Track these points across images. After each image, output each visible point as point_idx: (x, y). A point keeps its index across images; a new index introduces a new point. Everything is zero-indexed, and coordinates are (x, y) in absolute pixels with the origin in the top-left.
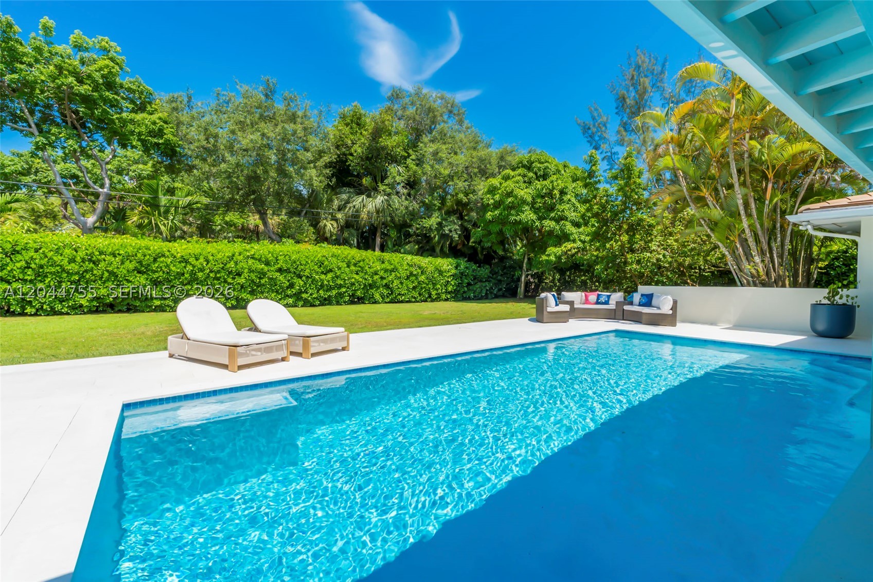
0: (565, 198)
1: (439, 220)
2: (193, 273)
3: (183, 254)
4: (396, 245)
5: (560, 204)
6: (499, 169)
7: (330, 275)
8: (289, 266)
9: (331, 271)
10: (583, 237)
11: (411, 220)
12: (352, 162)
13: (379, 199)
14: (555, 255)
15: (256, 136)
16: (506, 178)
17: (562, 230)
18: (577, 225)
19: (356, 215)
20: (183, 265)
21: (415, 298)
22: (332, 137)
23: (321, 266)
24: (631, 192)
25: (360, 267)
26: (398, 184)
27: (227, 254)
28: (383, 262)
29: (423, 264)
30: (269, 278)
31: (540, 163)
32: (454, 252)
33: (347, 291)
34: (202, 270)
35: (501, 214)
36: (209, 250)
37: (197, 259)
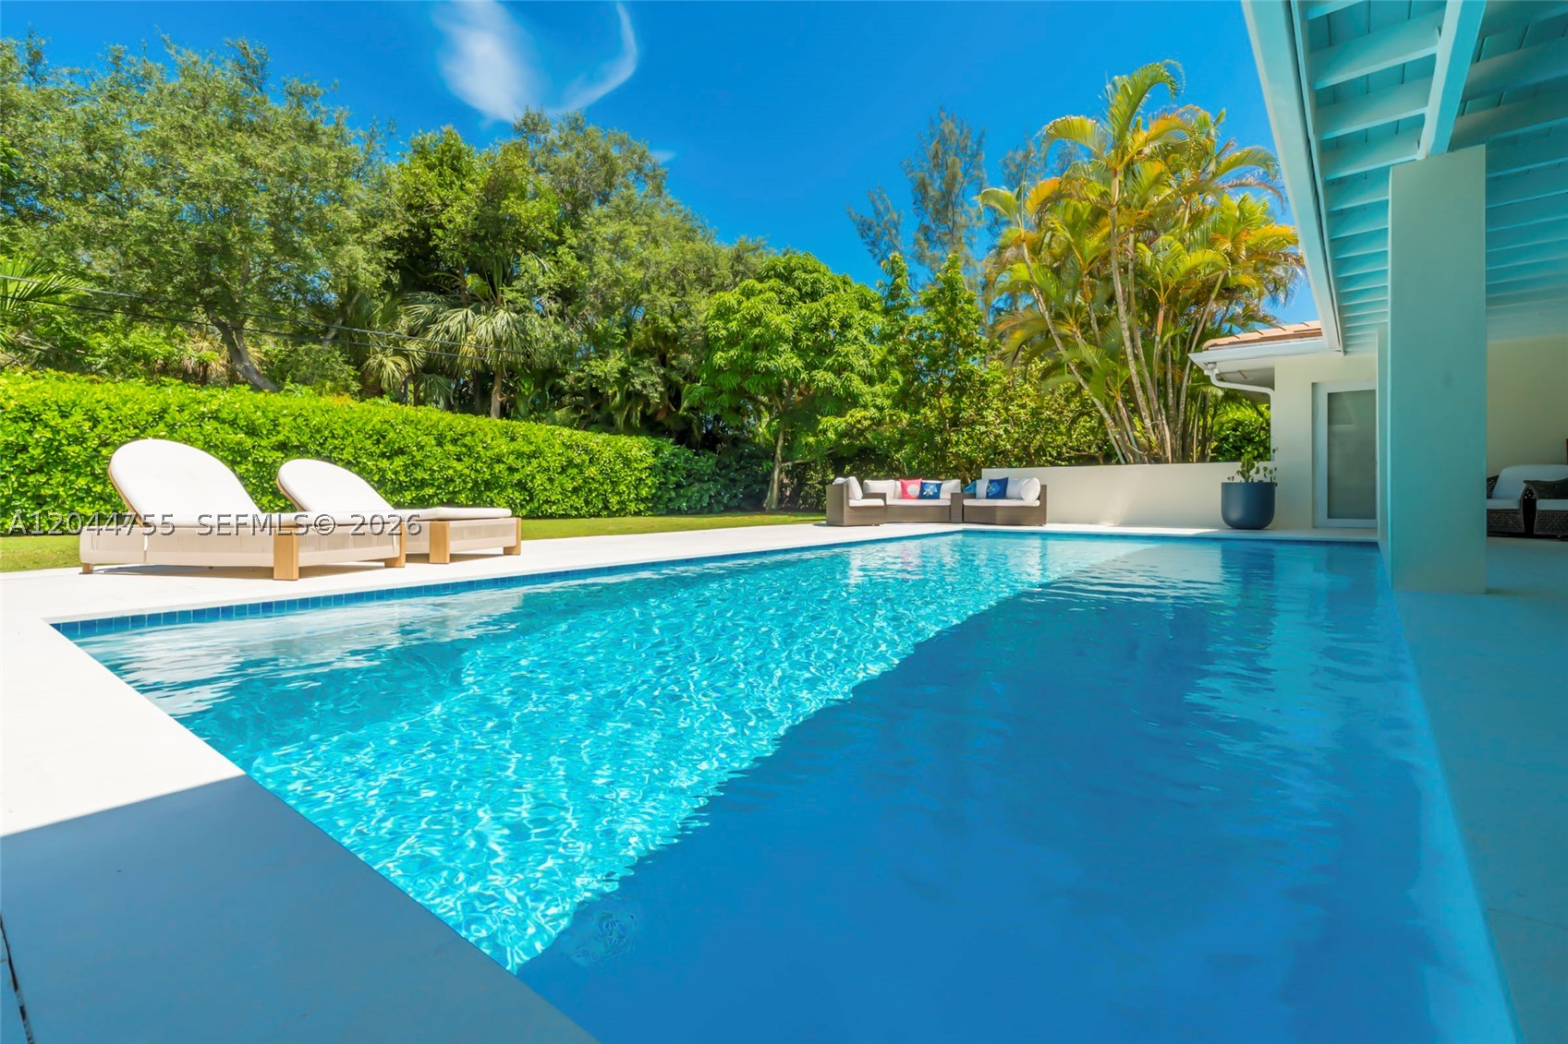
0: (850, 334)
1: (623, 364)
2: (52, 448)
3: (26, 401)
4: (535, 409)
5: (842, 344)
6: (735, 276)
7: (399, 462)
8: (305, 439)
9: (401, 452)
10: (879, 401)
11: (565, 363)
12: (444, 242)
13: (502, 318)
14: (836, 430)
15: (224, 159)
16: (749, 293)
17: (846, 389)
18: (869, 380)
19: (452, 348)
20: (26, 426)
21: (577, 509)
22: (396, 186)
23: (378, 442)
24: (957, 325)
25: (465, 446)
26: (541, 292)
27: (147, 407)
28: (513, 439)
29: (592, 445)
30: (255, 463)
31: (805, 272)
32: (651, 426)
33: (437, 495)
34: (78, 440)
35: (740, 356)
36: (98, 396)
37: (64, 416)
